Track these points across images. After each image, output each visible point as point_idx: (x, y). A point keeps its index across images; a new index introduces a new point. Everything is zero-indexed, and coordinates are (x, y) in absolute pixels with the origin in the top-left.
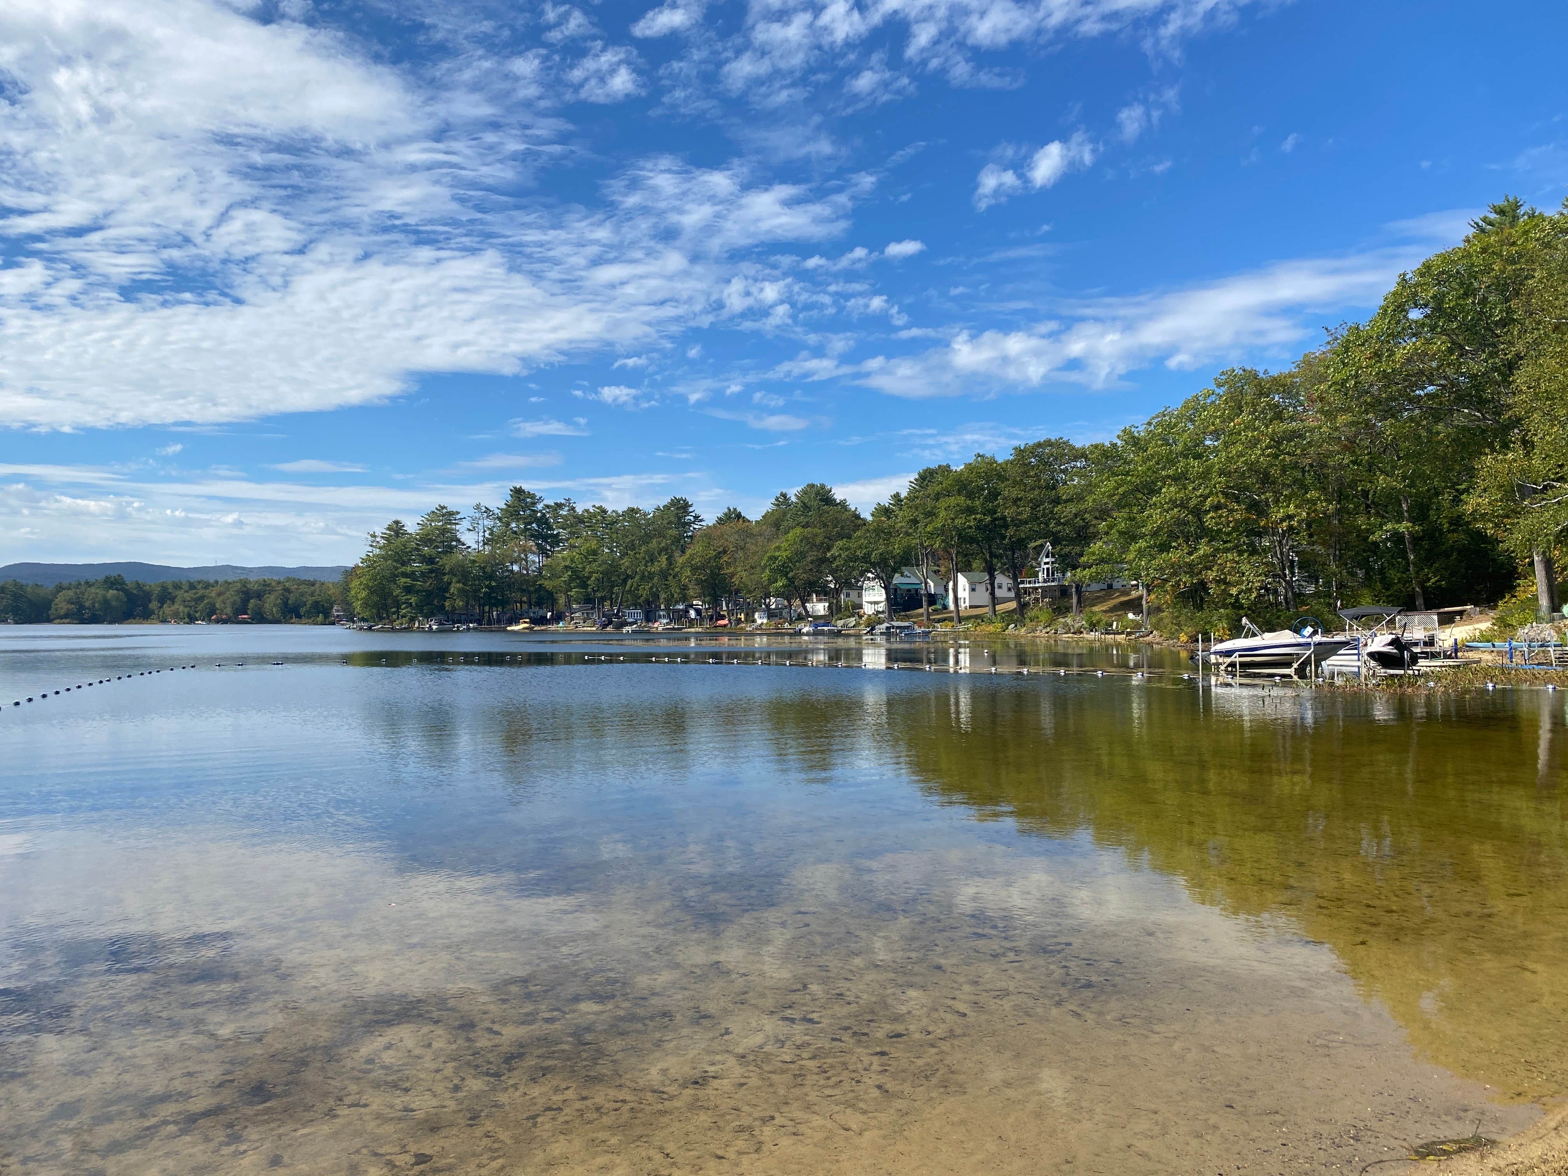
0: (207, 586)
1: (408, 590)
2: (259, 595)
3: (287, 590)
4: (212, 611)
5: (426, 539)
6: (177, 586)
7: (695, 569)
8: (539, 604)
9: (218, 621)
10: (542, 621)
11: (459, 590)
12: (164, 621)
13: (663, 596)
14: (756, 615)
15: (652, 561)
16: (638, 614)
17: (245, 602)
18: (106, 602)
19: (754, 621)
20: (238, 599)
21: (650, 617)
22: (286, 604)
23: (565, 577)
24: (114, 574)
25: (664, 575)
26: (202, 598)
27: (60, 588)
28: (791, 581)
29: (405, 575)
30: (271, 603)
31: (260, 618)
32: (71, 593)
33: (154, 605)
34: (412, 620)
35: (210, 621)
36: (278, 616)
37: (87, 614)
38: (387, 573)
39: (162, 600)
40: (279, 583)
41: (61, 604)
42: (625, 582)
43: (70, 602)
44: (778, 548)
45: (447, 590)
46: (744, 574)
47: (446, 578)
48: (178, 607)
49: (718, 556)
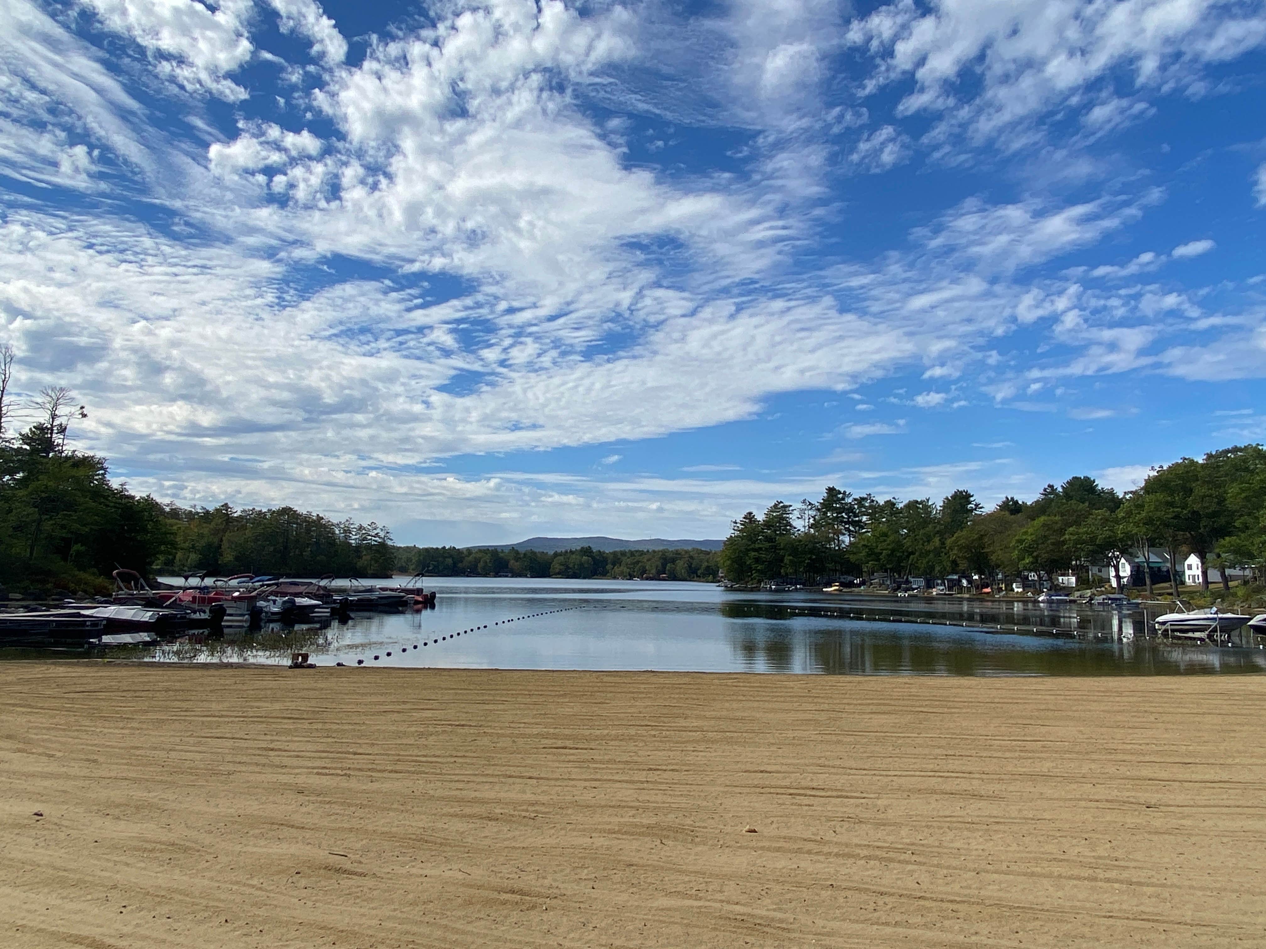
0: (642, 553)
1: (757, 560)
2: (673, 561)
3: (691, 557)
4: (644, 572)
5: (768, 524)
6: (623, 554)
7: (961, 548)
8: (848, 573)
9: (647, 579)
10: (851, 585)
11: (791, 561)
12: (615, 578)
13: (937, 568)
14: (1014, 585)
15: (929, 541)
16: (921, 582)
17: (664, 566)
18: (581, 565)
19: (1013, 590)
20: (659, 563)
21: (930, 585)
22: (690, 567)
23: (864, 553)
24: (586, 545)
25: (937, 552)
26: (638, 562)
27: (556, 555)
28: (1036, 558)
29: (755, 550)
30: (681, 565)
31: (674, 577)
32: (562, 558)
33: (609, 567)
34: (759, 582)
35: (642, 579)
36: (686, 575)
37: (571, 572)
38: (743, 549)
39: (614, 564)
40: (686, 552)
41: (556, 566)
42: (908, 557)
43: (561, 564)
44: (1026, 533)
45: (782, 561)
46: (1000, 552)
47: (782, 552)
48: (624, 568)
49: (981, 537)
